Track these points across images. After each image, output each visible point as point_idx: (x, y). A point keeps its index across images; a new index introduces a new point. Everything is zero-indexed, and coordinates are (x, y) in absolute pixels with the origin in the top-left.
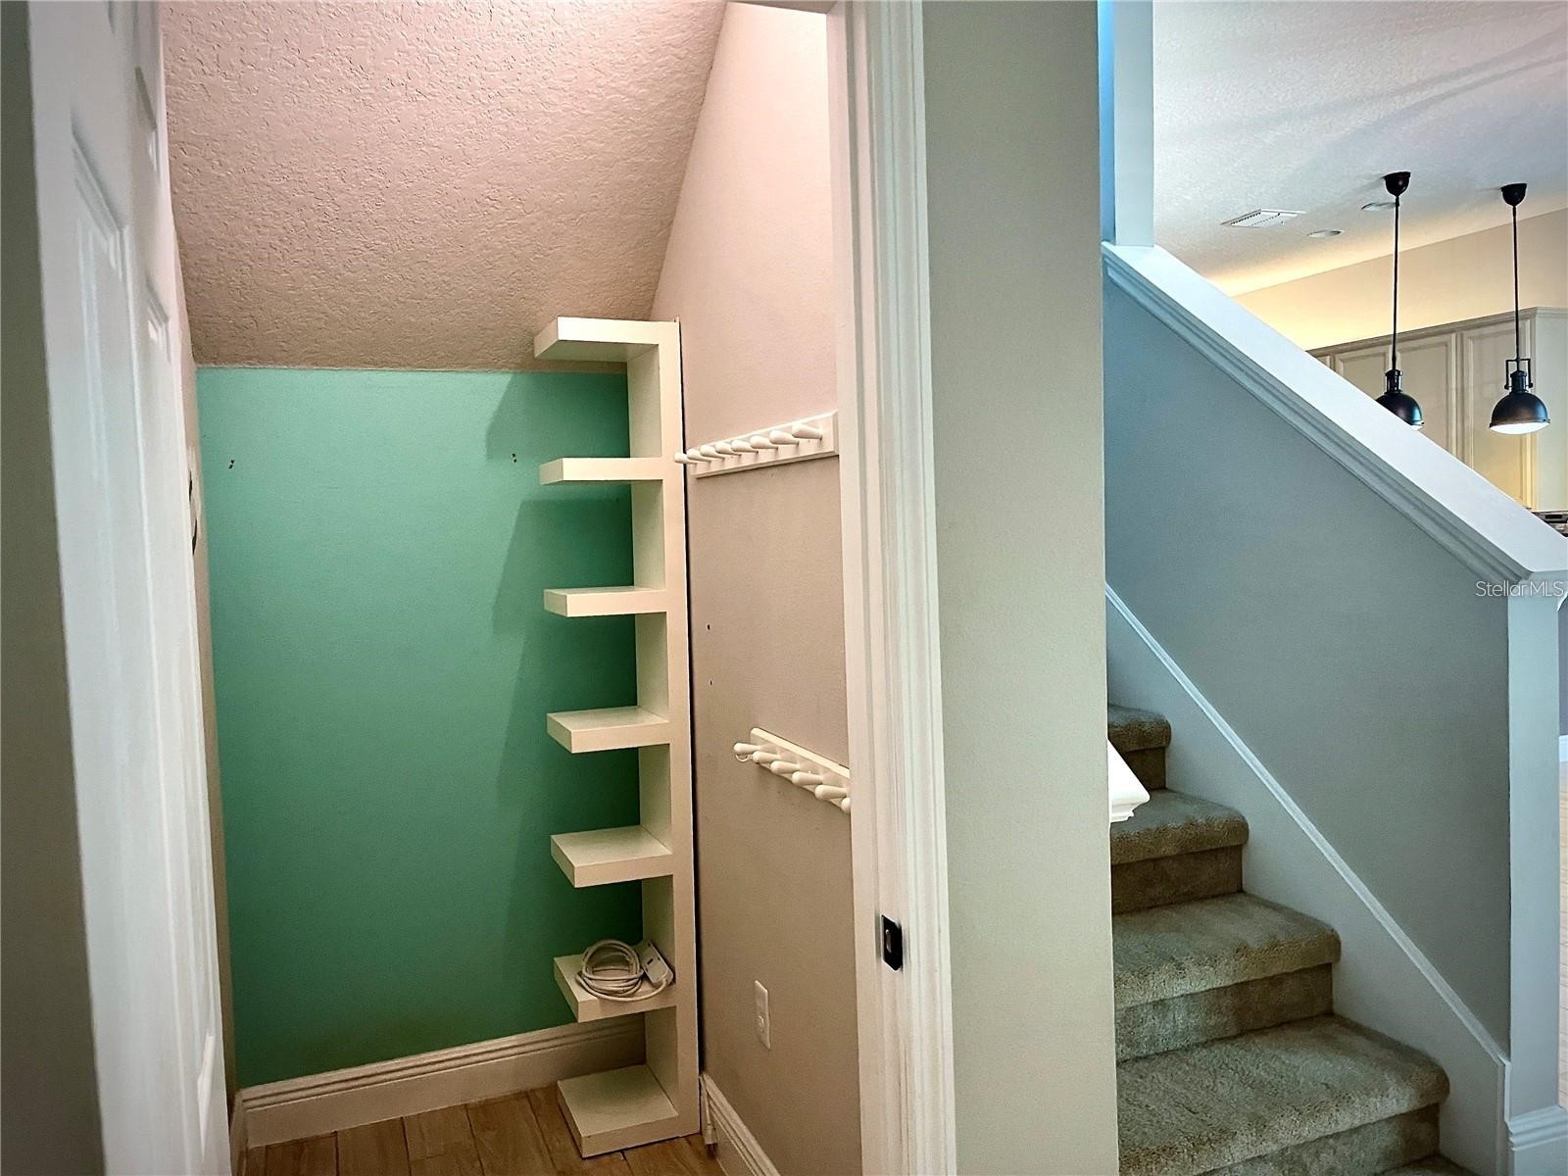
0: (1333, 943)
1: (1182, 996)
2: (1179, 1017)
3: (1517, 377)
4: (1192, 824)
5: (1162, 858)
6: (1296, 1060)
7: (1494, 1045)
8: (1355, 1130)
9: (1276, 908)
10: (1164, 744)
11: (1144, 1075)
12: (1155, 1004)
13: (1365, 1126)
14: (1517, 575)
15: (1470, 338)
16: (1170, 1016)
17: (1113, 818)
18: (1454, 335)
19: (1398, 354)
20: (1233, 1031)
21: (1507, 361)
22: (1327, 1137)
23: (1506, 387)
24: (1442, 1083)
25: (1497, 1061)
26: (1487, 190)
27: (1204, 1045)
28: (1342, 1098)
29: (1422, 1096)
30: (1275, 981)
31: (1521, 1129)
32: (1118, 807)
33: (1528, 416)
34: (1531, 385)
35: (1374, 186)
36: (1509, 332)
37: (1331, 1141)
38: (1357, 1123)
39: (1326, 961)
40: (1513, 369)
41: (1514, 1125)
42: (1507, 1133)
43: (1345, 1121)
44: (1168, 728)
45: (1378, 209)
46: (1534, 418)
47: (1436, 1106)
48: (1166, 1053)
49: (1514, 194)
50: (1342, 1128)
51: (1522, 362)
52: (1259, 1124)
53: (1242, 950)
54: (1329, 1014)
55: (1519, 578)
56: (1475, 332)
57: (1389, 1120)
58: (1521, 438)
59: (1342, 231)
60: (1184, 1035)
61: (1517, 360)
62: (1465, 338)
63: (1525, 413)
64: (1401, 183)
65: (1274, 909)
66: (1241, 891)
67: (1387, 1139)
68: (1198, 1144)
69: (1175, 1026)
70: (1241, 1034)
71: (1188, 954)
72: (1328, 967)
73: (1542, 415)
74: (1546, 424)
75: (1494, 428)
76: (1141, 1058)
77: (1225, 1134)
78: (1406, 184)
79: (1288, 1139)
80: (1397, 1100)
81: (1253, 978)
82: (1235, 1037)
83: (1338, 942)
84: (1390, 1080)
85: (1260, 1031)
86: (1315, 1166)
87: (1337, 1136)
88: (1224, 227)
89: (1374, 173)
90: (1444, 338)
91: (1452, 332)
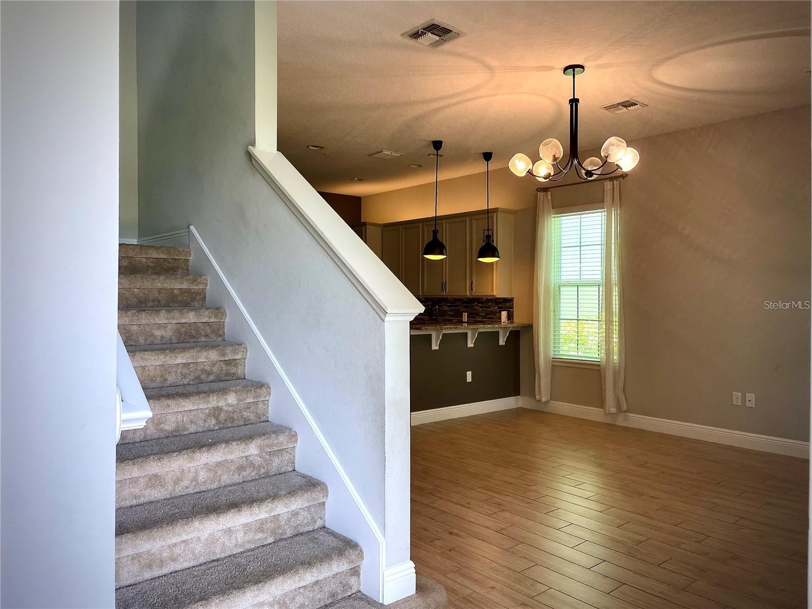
0: (324, 492)
3: (488, 237)
7: (379, 532)
15: (474, 219)
18: (468, 218)
21: (484, 230)
23: (484, 241)
24: (360, 556)
25: (380, 541)
26: (476, 154)
31: (390, 574)
33: (492, 255)
34: (493, 241)
35: (427, 145)
36: (485, 218)
39: (322, 501)
40: (486, 234)
41: (387, 572)
42: (384, 576)
46: (494, 256)
47: (358, 567)
49: (488, 156)
51: (489, 231)
54: (324, 528)
56: (477, 217)
59: (423, 166)
62: (472, 218)
63: (490, 253)
64: (439, 145)
65: (304, 477)
66: (294, 470)
72: (323, 504)
73: (497, 254)
74: (499, 259)
75: (479, 259)
78: (441, 146)
88: (369, 157)
89: (428, 139)
90: (463, 219)
91: (467, 216)
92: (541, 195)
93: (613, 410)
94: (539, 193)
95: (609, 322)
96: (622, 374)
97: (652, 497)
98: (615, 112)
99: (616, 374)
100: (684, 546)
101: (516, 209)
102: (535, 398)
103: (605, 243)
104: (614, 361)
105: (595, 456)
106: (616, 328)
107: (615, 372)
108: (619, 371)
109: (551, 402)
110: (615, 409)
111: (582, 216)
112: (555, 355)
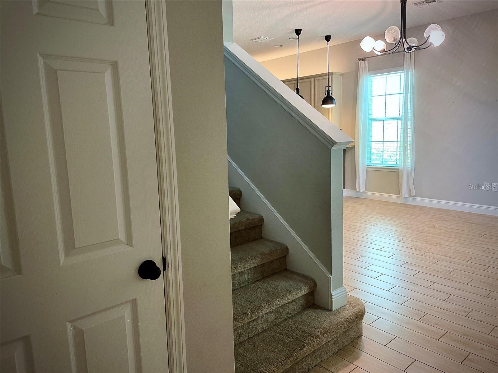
0: (286, 250)
1: (247, 269)
2: (246, 276)
3: (328, 91)
4: (248, 220)
5: (240, 230)
6: (278, 284)
7: (327, 272)
8: (294, 300)
9: (272, 241)
10: (240, 197)
11: (237, 294)
12: (240, 273)
13: (296, 299)
14: (333, 143)
15: (316, 80)
16: (244, 276)
17: (230, 217)
18: (312, 79)
19: (298, 84)
20: (261, 277)
21: (326, 87)
22: (286, 304)
23: (326, 94)
24: (315, 285)
25: (329, 277)
26: (321, 36)
27: (253, 283)
28: (290, 292)
29: (310, 289)
30: (272, 262)
31: (335, 294)
32: (232, 214)
33: (330, 103)
34: (331, 94)
35: (292, 32)
36: (326, 79)
37: (288, 305)
38: (294, 298)
39: (285, 255)
40: (327, 89)
41: (333, 293)
42: (332, 295)
43: (291, 298)
44: (241, 192)
45: (293, 40)
46: (332, 103)
47: (313, 291)
48: (242, 287)
49: (328, 38)
50: (290, 300)
51: (329, 87)
52: (269, 303)
53: (263, 254)
54: (286, 269)
55: (334, 144)
56: (318, 78)
57: (302, 297)
58: (329, 109)
59: (283, 46)
60: (247, 281)
61: (328, 87)
62: (315, 79)
63: (330, 102)
64: (299, 32)
65: (271, 242)
66: (262, 238)
67: (301, 302)
68: (253, 311)
69: (245, 279)
70: (263, 278)
71: (249, 257)
72: (285, 256)
73: (334, 102)
74: (335, 105)
75: (322, 106)
76: (236, 289)
77: (260, 307)
78: (301, 32)
79: (276, 306)
80: (304, 291)
81: (266, 262)
82: (261, 279)
83: (288, 249)
84: (302, 285)
85: (268, 277)
86: (284, 312)
87: (289, 303)
88: (251, 41)
89: (293, 28)
90: (310, 80)
91: (312, 78)
92: (361, 62)
93: (407, 196)
94: (360, 61)
95: (405, 142)
96: (413, 174)
97: (446, 245)
98: (420, 7)
99: (408, 174)
100: (477, 273)
101: (343, 72)
102: (356, 190)
103: (404, 92)
104: (408, 166)
105: (402, 223)
106: (409, 146)
107: (408, 173)
108: (411, 172)
109: (366, 192)
110: (407, 195)
111: (387, 76)
112: (368, 164)
